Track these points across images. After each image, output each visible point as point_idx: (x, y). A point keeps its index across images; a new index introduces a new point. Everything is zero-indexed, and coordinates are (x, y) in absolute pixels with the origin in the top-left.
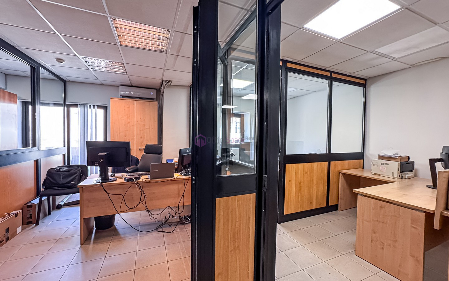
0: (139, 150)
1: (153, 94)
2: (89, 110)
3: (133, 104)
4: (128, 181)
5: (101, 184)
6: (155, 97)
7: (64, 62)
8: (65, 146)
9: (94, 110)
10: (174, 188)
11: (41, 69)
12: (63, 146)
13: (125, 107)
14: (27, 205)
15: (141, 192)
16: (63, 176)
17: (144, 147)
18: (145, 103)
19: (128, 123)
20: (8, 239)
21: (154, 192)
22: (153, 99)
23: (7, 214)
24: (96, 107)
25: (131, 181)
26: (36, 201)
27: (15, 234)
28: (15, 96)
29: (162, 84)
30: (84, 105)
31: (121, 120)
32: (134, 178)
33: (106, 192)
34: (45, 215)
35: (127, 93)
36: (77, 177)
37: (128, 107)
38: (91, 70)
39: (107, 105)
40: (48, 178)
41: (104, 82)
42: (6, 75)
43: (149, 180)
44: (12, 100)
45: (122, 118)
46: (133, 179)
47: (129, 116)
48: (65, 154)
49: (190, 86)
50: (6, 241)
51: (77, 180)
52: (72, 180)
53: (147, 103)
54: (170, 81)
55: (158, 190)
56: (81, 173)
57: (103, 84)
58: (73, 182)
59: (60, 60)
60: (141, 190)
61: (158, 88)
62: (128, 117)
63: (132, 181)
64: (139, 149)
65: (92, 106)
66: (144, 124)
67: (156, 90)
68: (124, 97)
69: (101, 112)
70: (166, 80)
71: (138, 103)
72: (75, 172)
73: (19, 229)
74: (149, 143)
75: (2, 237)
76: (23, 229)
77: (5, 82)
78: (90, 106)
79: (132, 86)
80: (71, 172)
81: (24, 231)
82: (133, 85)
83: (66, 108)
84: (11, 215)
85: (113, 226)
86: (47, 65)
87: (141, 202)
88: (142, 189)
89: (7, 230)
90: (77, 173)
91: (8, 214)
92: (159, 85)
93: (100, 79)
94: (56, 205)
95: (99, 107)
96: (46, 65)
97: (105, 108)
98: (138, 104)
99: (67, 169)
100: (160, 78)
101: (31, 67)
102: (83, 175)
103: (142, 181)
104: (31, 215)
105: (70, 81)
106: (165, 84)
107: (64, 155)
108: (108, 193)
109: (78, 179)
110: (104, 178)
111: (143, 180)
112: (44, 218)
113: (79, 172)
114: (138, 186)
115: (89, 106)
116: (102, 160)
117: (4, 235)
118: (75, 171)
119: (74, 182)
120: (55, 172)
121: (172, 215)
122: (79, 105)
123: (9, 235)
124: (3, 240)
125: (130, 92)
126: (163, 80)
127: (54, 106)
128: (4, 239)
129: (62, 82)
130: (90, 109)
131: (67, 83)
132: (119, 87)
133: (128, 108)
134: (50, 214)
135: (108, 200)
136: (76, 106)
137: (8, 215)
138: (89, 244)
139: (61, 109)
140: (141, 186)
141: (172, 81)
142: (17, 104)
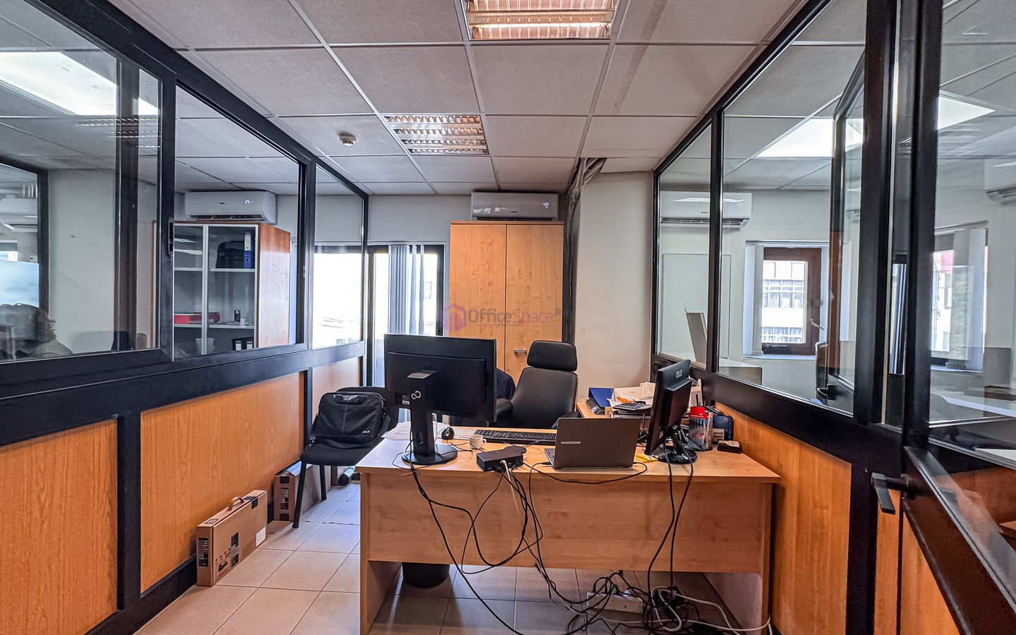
0: (514, 355)
1: (548, 205)
2: (409, 256)
3: (502, 235)
4: (486, 470)
5: (413, 469)
6: (555, 214)
7: (354, 142)
8: (362, 340)
9: (418, 256)
10: (634, 503)
11: (318, 168)
12: (359, 337)
13: (482, 243)
14: (281, 477)
15: (526, 511)
16: (348, 414)
17: (527, 348)
18: (531, 228)
19: (490, 284)
20: (236, 560)
21: (564, 511)
22: (550, 219)
23: (236, 500)
24: (422, 248)
25: (494, 469)
26: (296, 470)
27: (251, 547)
28: (287, 237)
29: (577, 172)
30: (399, 246)
31: (474, 277)
32: (504, 461)
33: (426, 496)
34: (315, 501)
35: (487, 211)
36: (374, 419)
37: (490, 242)
38: (409, 154)
39: (444, 243)
40: (322, 418)
41: (439, 188)
42: (277, 196)
43: (550, 470)
44: (282, 243)
45: (476, 273)
46: (503, 464)
47: (491, 266)
48: (362, 357)
49: (654, 172)
50: (233, 565)
51: (373, 426)
52: (364, 427)
53: (537, 229)
54: (600, 160)
55: (576, 506)
56: (383, 409)
57: (436, 194)
58: (364, 432)
59: (346, 137)
60: (527, 504)
61: (563, 187)
62: (489, 268)
63: (499, 471)
64: (516, 353)
65: (415, 248)
66: (528, 286)
67: (556, 196)
68: (480, 218)
69: (432, 259)
70: (589, 159)
71: (514, 230)
72: (371, 406)
73: (261, 535)
74: (539, 338)
75: (224, 556)
76: (269, 533)
77: (275, 209)
78: (411, 246)
79: (500, 191)
80: (364, 405)
81: (273, 537)
82: (502, 189)
83: (367, 255)
84: (246, 501)
85: (445, 582)
86: (328, 156)
87: (524, 545)
88: (530, 504)
89: (235, 540)
90: (374, 410)
91: (239, 499)
92: (567, 179)
93: (429, 180)
94: (338, 477)
95: (429, 248)
96: (327, 158)
97: (439, 249)
98: (514, 232)
99: (356, 398)
100: (574, 153)
101: (300, 163)
102: (387, 416)
103: (530, 474)
104: (286, 499)
105: (374, 195)
106: (585, 170)
107: (361, 359)
108: (430, 501)
109: (377, 422)
110: (423, 450)
111: (533, 471)
112: (314, 508)
113: (378, 407)
114: (519, 492)
115: (408, 247)
116: (418, 394)
117: (227, 552)
118: (371, 404)
119: (368, 432)
120: (334, 403)
121: (617, 588)
122: (390, 248)
123: (239, 550)
124: (226, 564)
125: (493, 208)
126: (580, 159)
127: (348, 252)
128: (229, 560)
129: (361, 198)
130: (411, 255)
131: (370, 199)
132: (470, 195)
133: (490, 244)
134: (324, 498)
135: (430, 517)
136: (384, 248)
137: (239, 501)
138: (385, 629)
139: (356, 257)
140: (526, 486)
141: (605, 159)
142: (289, 252)
